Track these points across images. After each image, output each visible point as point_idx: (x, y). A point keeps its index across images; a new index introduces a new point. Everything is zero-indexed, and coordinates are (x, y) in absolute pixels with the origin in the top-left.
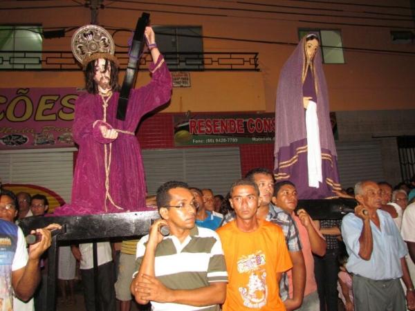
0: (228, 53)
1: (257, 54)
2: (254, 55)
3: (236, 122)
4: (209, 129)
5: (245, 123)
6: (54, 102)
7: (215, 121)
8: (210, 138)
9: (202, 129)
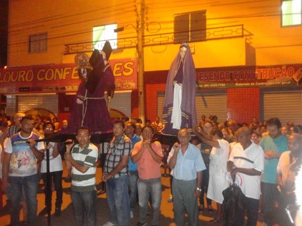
0: (221, 27)
1: (243, 25)
2: (241, 27)
3: (225, 73)
4: (206, 78)
5: (231, 74)
6: (121, 66)
7: (210, 73)
8: (207, 84)
9: (202, 79)
